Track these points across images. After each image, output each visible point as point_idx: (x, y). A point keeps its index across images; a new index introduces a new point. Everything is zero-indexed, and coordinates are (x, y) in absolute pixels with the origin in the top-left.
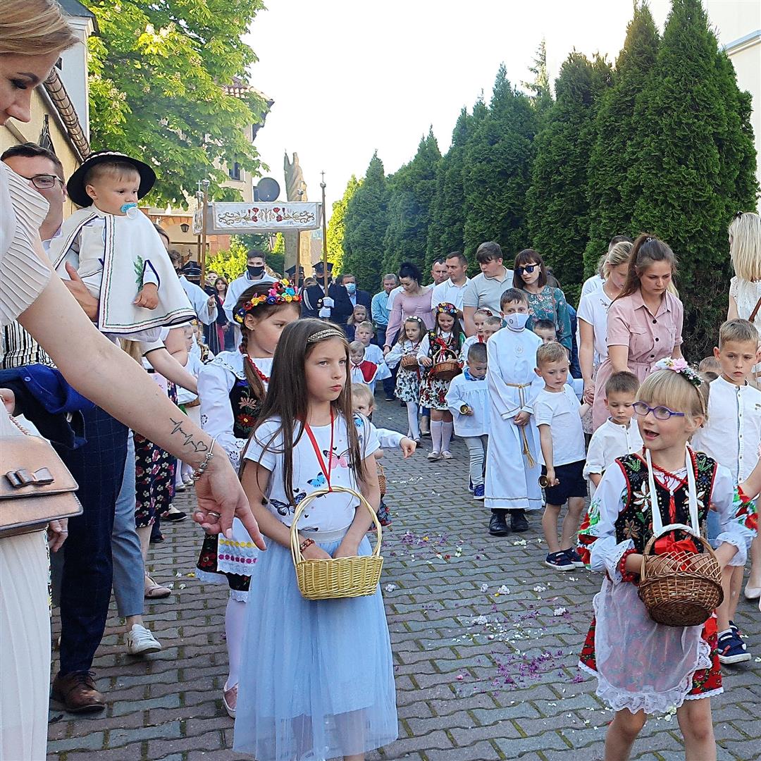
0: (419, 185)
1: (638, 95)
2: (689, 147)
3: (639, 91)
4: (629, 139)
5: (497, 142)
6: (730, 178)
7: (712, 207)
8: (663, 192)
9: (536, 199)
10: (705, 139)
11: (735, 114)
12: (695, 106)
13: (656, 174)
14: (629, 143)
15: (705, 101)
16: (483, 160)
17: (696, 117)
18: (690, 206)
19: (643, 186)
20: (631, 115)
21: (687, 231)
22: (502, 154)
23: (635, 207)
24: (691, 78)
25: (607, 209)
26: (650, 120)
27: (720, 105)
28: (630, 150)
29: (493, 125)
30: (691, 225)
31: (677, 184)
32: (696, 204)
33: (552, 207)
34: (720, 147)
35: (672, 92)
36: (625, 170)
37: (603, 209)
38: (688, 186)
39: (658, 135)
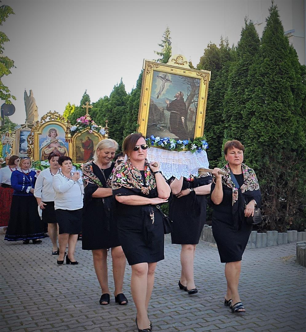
1: (250, 67)
2: (278, 92)
3: (251, 64)
4: (246, 88)
6: (298, 107)
7: (291, 121)
8: (266, 114)
10: (286, 88)
12: (280, 72)
13: (261, 106)
14: (246, 90)
15: (285, 70)
17: (282, 78)
18: (280, 122)
19: (255, 111)
20: (246, 76)
21: (279, 134)
23: (250, 122)
24: (278, 59)
26: (258, 79)
27: (293, 72)
28: (247, 93)
30: (280, 130)
31: (273, 110)
32: (283, 120)
34: (293, 92)
35: (269, 65)
36: (244, 103)
37: (232, 123)
38: (278, 111)
39: (262, 87)
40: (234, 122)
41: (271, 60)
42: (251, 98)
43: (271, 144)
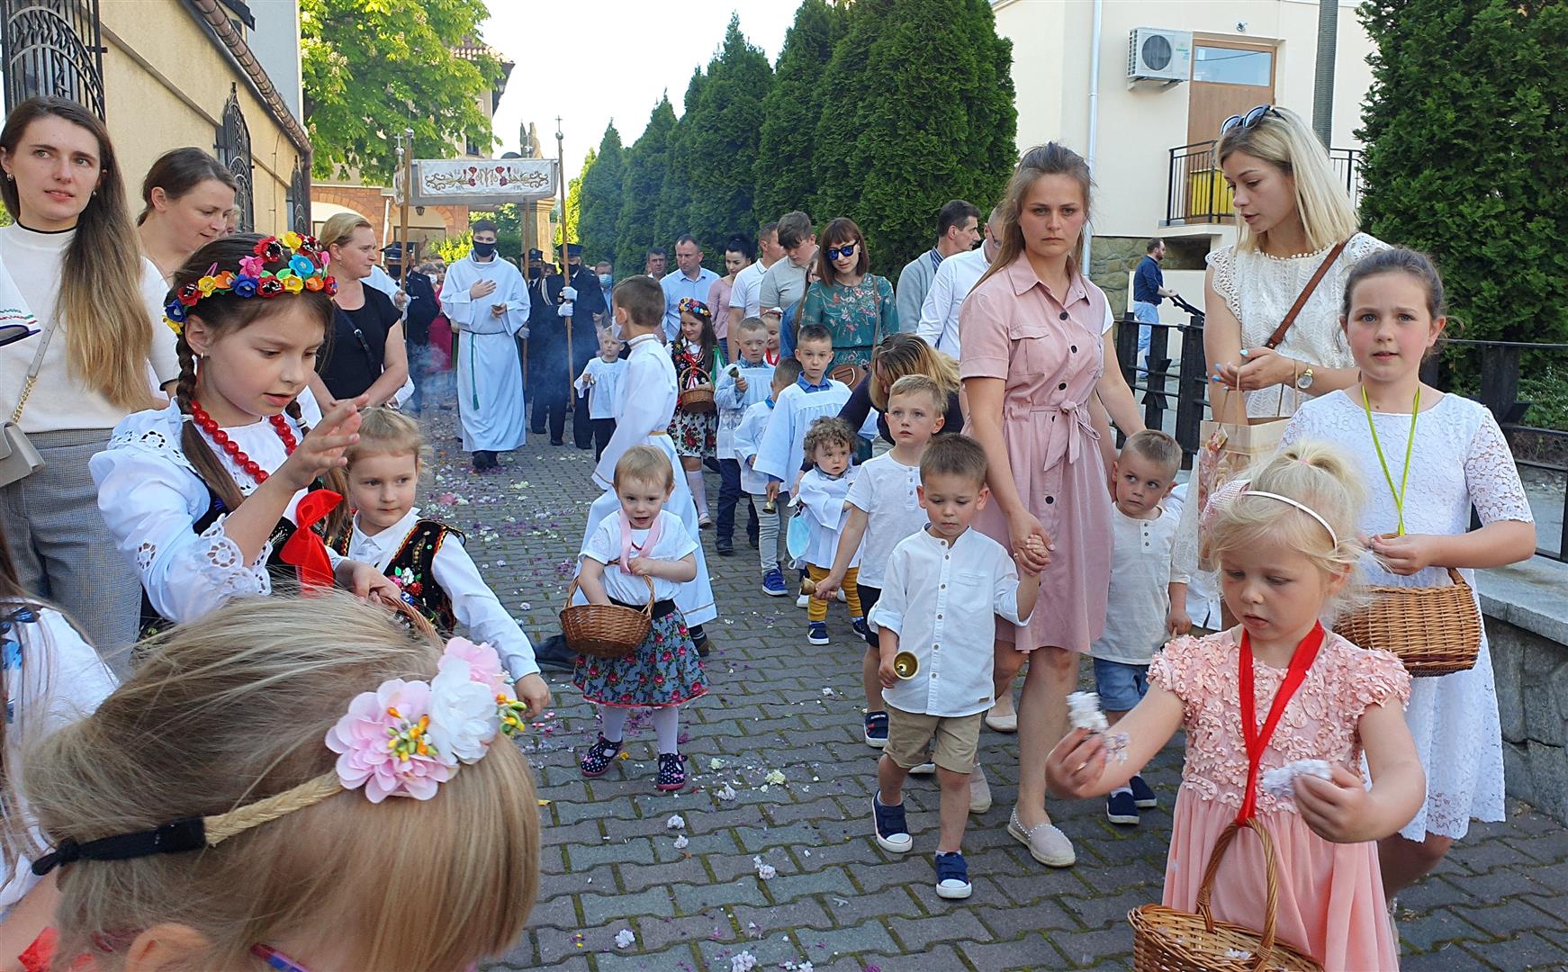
0: (650, 159)
1: (873, 46)
2: (930, 108)
3: (874, 40)
4: (861, 100)
5: (726, 107)
6: (981, 145)
7: (956, 182)
8: (897, 164)
9: (763, 174)
10: (949, 98)
11: (988, 66)
12: (938, 57)
13: (889, 142)
14: (860, 104)
15: (950, 51)
16: (710, 128)
17: (939, 70)
18: (929, 182)
19: (874, 158)
20: (864, 70)
21: (925, 212)
22: (731, 121)
23: (864, 183)
24: (935, 23)
25: (834, 186)
26: (885, 75)
27: (969, 56)
28: (861, 112)
29: (721, 86)
30: (929, 204)
31: (915, 154)
32: (937, 178)
33: (780, 184)
34: (969, 108)
35: (911, 40)
36: (855, 138)
37: (829, 186)
38: (928, 154)
39: (893, 94)
40: (832, 183)
41: (918, 27)
42: (868, 125)
43: (908, 237)
